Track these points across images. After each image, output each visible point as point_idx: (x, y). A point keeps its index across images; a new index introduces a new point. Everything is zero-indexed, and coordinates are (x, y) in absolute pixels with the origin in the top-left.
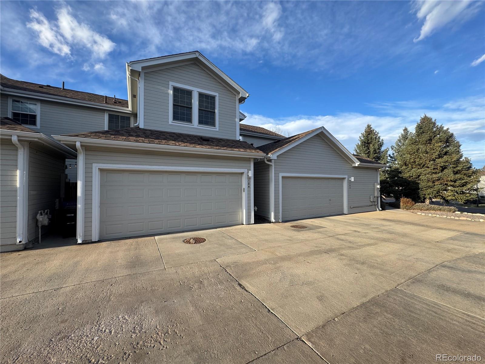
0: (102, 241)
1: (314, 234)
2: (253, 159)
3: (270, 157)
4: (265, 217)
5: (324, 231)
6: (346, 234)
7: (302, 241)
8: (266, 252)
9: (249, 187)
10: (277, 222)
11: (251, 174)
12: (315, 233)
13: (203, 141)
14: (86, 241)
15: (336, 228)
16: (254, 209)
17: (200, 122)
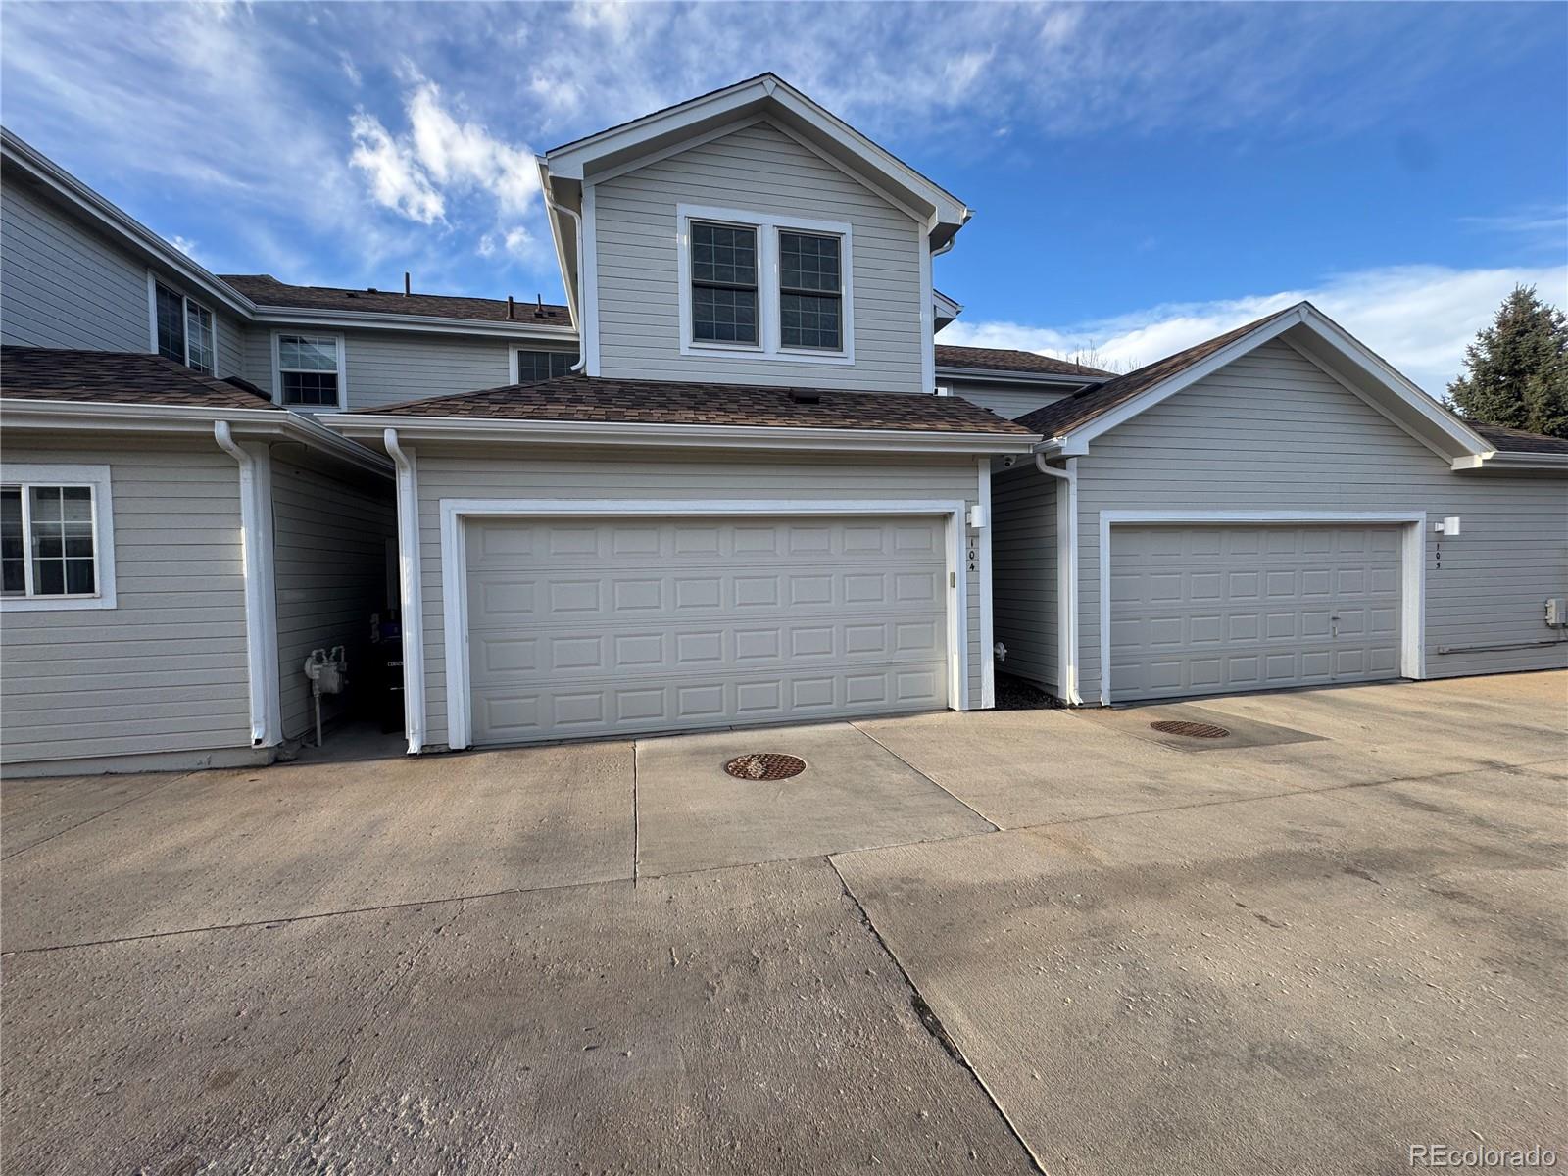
0: (478, 748)
1: (1267, 766)
2: (988, 460)
3: (1059, 449)
4: (1040, 683)
5: (1322, 757)
6: (1440, 775)
7: (1212, 800)
8: (1047, 840)
9: (972, 567)
10: (1090, 705)
11: (981, 516)
12: (1275, 762)
13: (796, 402)
14: (433, 746)
15: (1379, 743)
16: (995, 654)
17: (788, 339)
